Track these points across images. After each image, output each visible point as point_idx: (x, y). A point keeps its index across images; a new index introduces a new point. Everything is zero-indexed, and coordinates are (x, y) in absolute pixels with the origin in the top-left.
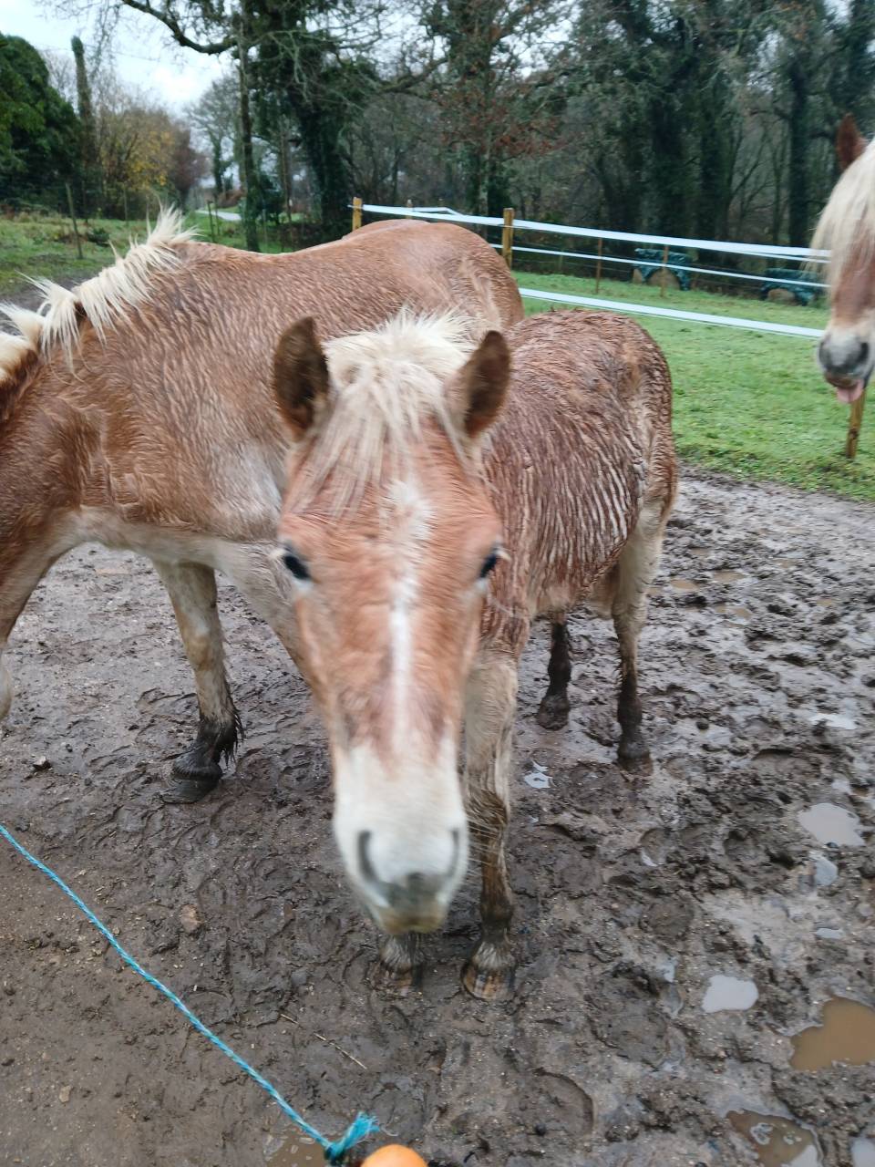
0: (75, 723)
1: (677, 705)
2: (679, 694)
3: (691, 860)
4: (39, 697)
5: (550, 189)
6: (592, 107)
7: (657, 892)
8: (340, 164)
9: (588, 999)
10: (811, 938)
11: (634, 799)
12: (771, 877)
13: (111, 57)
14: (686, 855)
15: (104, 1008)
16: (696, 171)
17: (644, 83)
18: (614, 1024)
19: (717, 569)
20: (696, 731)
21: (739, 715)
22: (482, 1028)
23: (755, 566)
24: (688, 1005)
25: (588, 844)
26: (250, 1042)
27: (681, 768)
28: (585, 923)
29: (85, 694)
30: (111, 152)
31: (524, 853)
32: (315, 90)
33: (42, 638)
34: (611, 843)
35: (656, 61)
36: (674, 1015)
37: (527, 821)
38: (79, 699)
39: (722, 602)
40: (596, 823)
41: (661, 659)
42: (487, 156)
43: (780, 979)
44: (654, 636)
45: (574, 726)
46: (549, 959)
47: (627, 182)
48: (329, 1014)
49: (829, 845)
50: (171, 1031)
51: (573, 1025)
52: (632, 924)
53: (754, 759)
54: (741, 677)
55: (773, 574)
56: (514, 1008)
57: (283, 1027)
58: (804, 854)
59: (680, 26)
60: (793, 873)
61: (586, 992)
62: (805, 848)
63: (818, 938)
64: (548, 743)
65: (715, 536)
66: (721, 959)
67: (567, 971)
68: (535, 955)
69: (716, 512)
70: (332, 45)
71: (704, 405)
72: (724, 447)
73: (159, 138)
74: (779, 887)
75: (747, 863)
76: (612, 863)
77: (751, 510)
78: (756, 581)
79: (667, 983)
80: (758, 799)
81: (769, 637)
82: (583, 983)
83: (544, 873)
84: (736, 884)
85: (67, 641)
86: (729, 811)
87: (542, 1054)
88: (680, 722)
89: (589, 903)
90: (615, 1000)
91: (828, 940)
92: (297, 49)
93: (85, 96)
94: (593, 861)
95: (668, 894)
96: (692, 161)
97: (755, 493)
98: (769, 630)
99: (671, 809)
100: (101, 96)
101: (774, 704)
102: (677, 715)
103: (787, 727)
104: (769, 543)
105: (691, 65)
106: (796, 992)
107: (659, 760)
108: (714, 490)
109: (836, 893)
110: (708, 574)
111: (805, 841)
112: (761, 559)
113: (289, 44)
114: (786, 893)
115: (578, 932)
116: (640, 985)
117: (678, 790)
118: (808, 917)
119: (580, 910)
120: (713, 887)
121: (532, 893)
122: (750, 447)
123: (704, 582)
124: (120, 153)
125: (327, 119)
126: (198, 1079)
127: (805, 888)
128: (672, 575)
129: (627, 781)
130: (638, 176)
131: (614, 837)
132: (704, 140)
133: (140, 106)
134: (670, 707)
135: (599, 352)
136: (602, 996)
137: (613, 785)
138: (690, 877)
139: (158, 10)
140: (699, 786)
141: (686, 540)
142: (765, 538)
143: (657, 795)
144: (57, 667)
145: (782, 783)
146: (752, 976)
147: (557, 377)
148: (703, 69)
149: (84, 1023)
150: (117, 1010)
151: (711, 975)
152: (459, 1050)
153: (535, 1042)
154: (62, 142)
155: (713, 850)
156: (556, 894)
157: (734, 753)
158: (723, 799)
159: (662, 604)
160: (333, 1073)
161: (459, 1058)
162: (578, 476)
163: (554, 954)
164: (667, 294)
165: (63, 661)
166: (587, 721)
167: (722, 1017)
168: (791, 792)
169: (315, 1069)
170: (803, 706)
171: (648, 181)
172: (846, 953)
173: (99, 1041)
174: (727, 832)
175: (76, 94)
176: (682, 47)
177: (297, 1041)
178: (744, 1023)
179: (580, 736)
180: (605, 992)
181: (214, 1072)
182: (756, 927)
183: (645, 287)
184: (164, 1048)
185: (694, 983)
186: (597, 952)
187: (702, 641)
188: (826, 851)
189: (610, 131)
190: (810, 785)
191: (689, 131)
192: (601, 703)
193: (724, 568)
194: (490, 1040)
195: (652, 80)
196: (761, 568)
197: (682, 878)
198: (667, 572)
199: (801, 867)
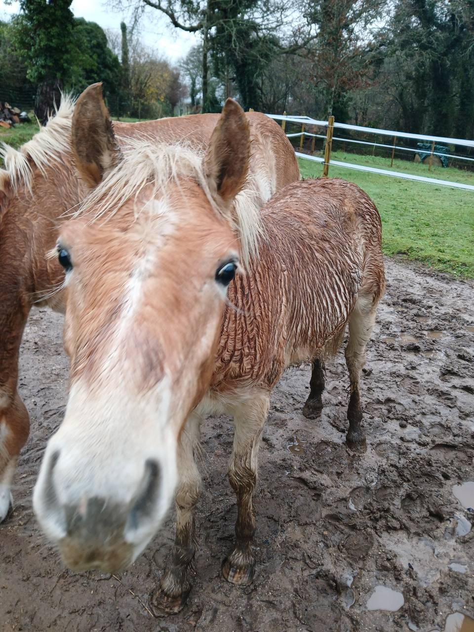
0: (42, 389)
1: (389, 411)
2: (392, 404)
3: (378, 509)
4: (27, 373)
5: (372, 108)
6: (398, 63)
7: (353, 527)
8: (256, 92)
9: (296, 591)
10: (446, 569)
11: (351, 466)
12: (428, 526)
13: (139, 33)
14: (376, 505)
15: (16, 557)
16: (457, 100)
17: (429, 51)
18: (309, 609)
19: (431, 330)
20: (398, 428)
21: (427, 421)
22: (227, 600)
23: (454, 330)
24: (357, 603)
25: (317, 491)
26: (91, 590)
27: (385, 450)
28: (304, 541)
29: (52, 373)
30: (137, 83)
31: (276, 493)
32: (242, 51)
33: (37, 340)
34: (331, 493)
35: (437, 39)
36: (347, 608)
37: (283, 474)
38: (48, 376)
39: (430, 350)
40: (325, 479)
41: (385, 382)
42: (333, 89)
43: (419, 594)
44: (384, 367)
45: (324, 418)
46: (278, 562)
47: (416, 106)
48: (140, 579)
49: (469, 509)
50: (50, 576)
51: (283, 607)
52: (334, 546)
53: (431, 449)
54: (432, 397)
55: (464, 335)
56: (249, 591)
57: (112, 583)
58: (451, 514)
59: (453, 18)
60: (442, 526)
61: (296, 586)
62: (452, 510)
63: (450, 570)
64: (306, 427)
65: (434, 310)
66: (385, 576)
67: (287, 571)
68: (269, 558)
69: (437, 296)
70: (255, 27)
71: (440, 232)
72: (447, 258)
73: (162, 76)
74: (431, 533)
75: (415, 515)
76: (329, 505)
77: (459, 296)
78: (454, 339)
79: (347, 587)
80: (429, 475)
81: (455, 374)
82: (295, 580)
83: (286, 507)
84: (404, 528)
85: (49, 342)
86: (409, 481)
87: (260, 623)
88: (389, 421)
89: (310, 529)
90: (312, 593)
91: (456, 573)
92: (235, 29)
93: (125, 53)
94: (318, 503)
95: (360, 530)
96: (454, 96)
97: (463, 286)
98: (456, 370)
99: (373, 476)
100: (134, 53)
101: (450, 416)
102: (389, 417)
103: (456, 431)
104: (466, 317)
105: (458, 40)
106: (429, 604)
107: (371, 444)
108: (438, 282)
109: (467, 541)
110: (425, 333)
111: (454, 505)
112: (459, 326)
113: (231, 27)
114: (435, 538)
115: (298, 547)
116: (331, 586)
117: (379, 464)
118: (446, 555)
119: (303, 533)
120: (389, 529)
121: (277, 519)
122: (463, 258)
123: (421, 337)
124: (141, 84)
125: (250, 68)
126: (57, 608)
127: (448, 536)
128: (402, 332)
129: (349, 455)
130: (423, 102)
131: (334, 489)
132: (463, 83)
133: (153, 59)
134: (385, 412)
135: (329, 205)
136: (306, 590)
137: (339, 457)
138: (376, 520)
139: (165, 8)
140: (392, 462)
141: (415, 311)
142: (465, 313)
143: (365, 466)
144: (41, 357)
145: (446, 466)
146: (402, 589)
147: (300, 218)
148: (464, 43)
149: (3, 565)
150: (23, 559)
151: (376, 585)
152: (210, 612)
153: (258, 614)
154: (111, 77)
155: (394, 505)
156: (291, 521)
157: (419, 444)
158: (406, 473)
159: (392, 348)
160: (134, 616)
161: (209, 618)
162: (314, 279)
163: (281, 559)
164: (432, 168)
165: (45, 354)
166: (332, 415)
167: (377, 614)
168: (450, 473)
169: (123, 612)
170: (468, 419)
171: (429, 105)
172: (466, 583)
173: (8, 577)
174: (404, 494)
175: (121, 52)
176: (453, 30)
177: (118, 593)
178: (391, 620)
179: (326, 424)
180: (307, 587)
181: (67, 605)
182: (412, 558)
183: (421, 165)
184: (43, 586)
185: (364, 589)
186: (308, 561)
187: (412, 373)
188: (466, 513)
189: (409, 77)
190: (463, 470)
191: (454, 79)
192: (343, 406)
193: (436, 329)
194: (230, 609)
195: (435, 50)
196: (458, 331)
197: (371, 520)
198: (400, 329)
199: (449, 522)
